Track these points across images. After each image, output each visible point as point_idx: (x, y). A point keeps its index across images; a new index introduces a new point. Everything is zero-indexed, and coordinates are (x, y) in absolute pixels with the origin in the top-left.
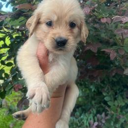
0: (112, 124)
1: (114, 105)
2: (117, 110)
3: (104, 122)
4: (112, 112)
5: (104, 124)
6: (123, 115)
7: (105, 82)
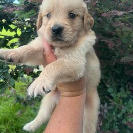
0: (114, 114)
1: (117, 96)
2: (119, 101)
3: (106, 111)
4: (115, 103)
5: (106, 113)
6: (125, 106)
7: (109, 75)
